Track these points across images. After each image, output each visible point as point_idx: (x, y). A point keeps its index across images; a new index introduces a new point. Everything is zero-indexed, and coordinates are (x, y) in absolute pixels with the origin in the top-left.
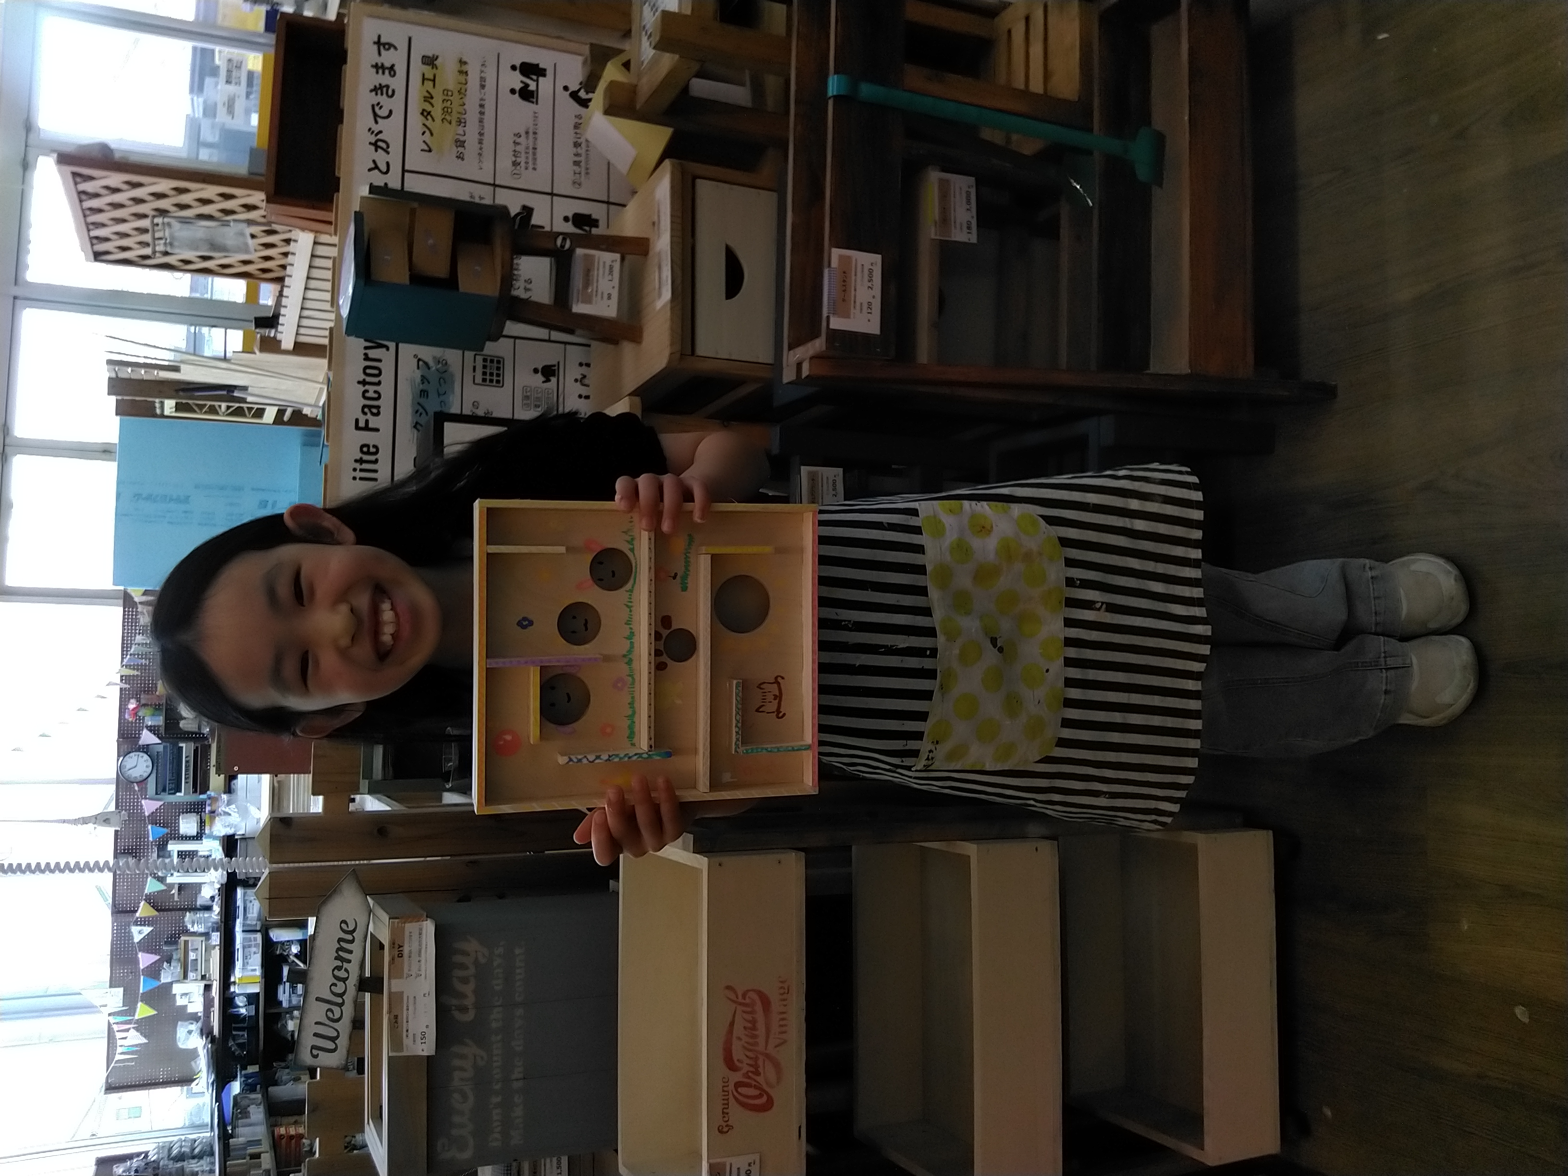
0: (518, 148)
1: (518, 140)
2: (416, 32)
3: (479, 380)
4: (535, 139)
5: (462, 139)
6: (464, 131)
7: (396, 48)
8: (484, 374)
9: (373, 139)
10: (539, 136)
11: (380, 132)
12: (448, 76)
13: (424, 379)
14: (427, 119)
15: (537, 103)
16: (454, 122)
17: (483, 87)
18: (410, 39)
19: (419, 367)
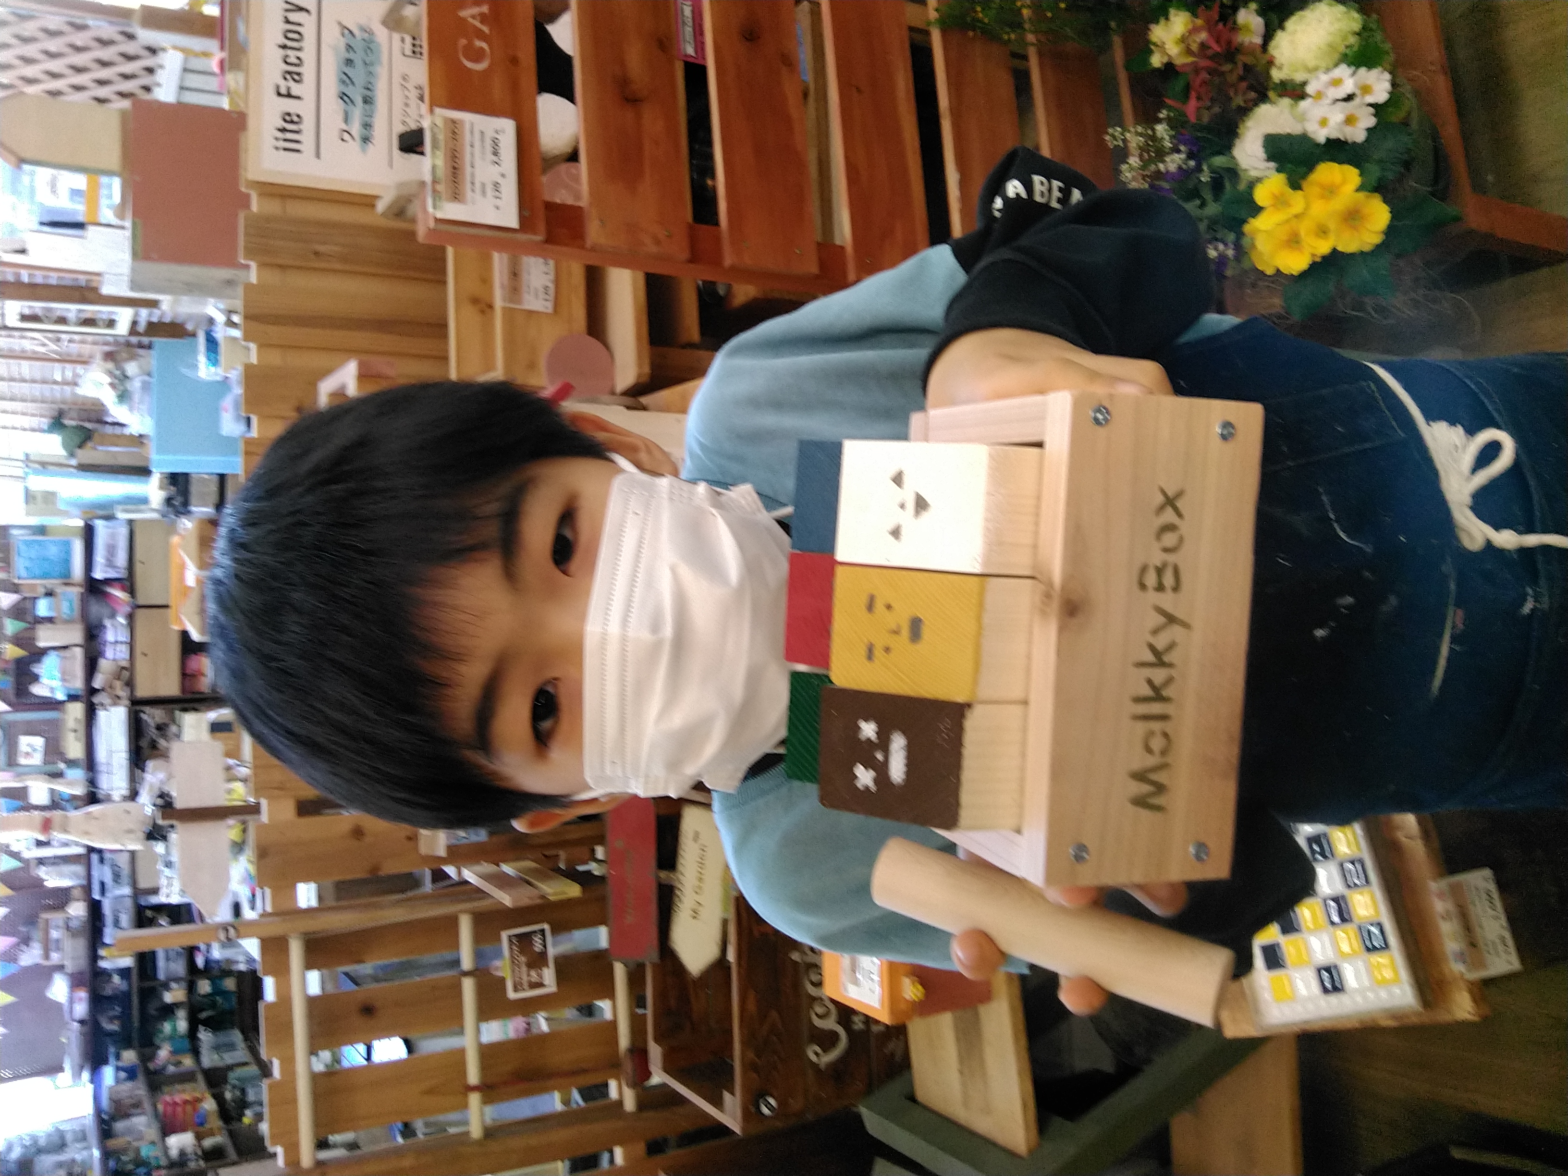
8: (413, 45)
13: (349, 47)
19: (343, 35)
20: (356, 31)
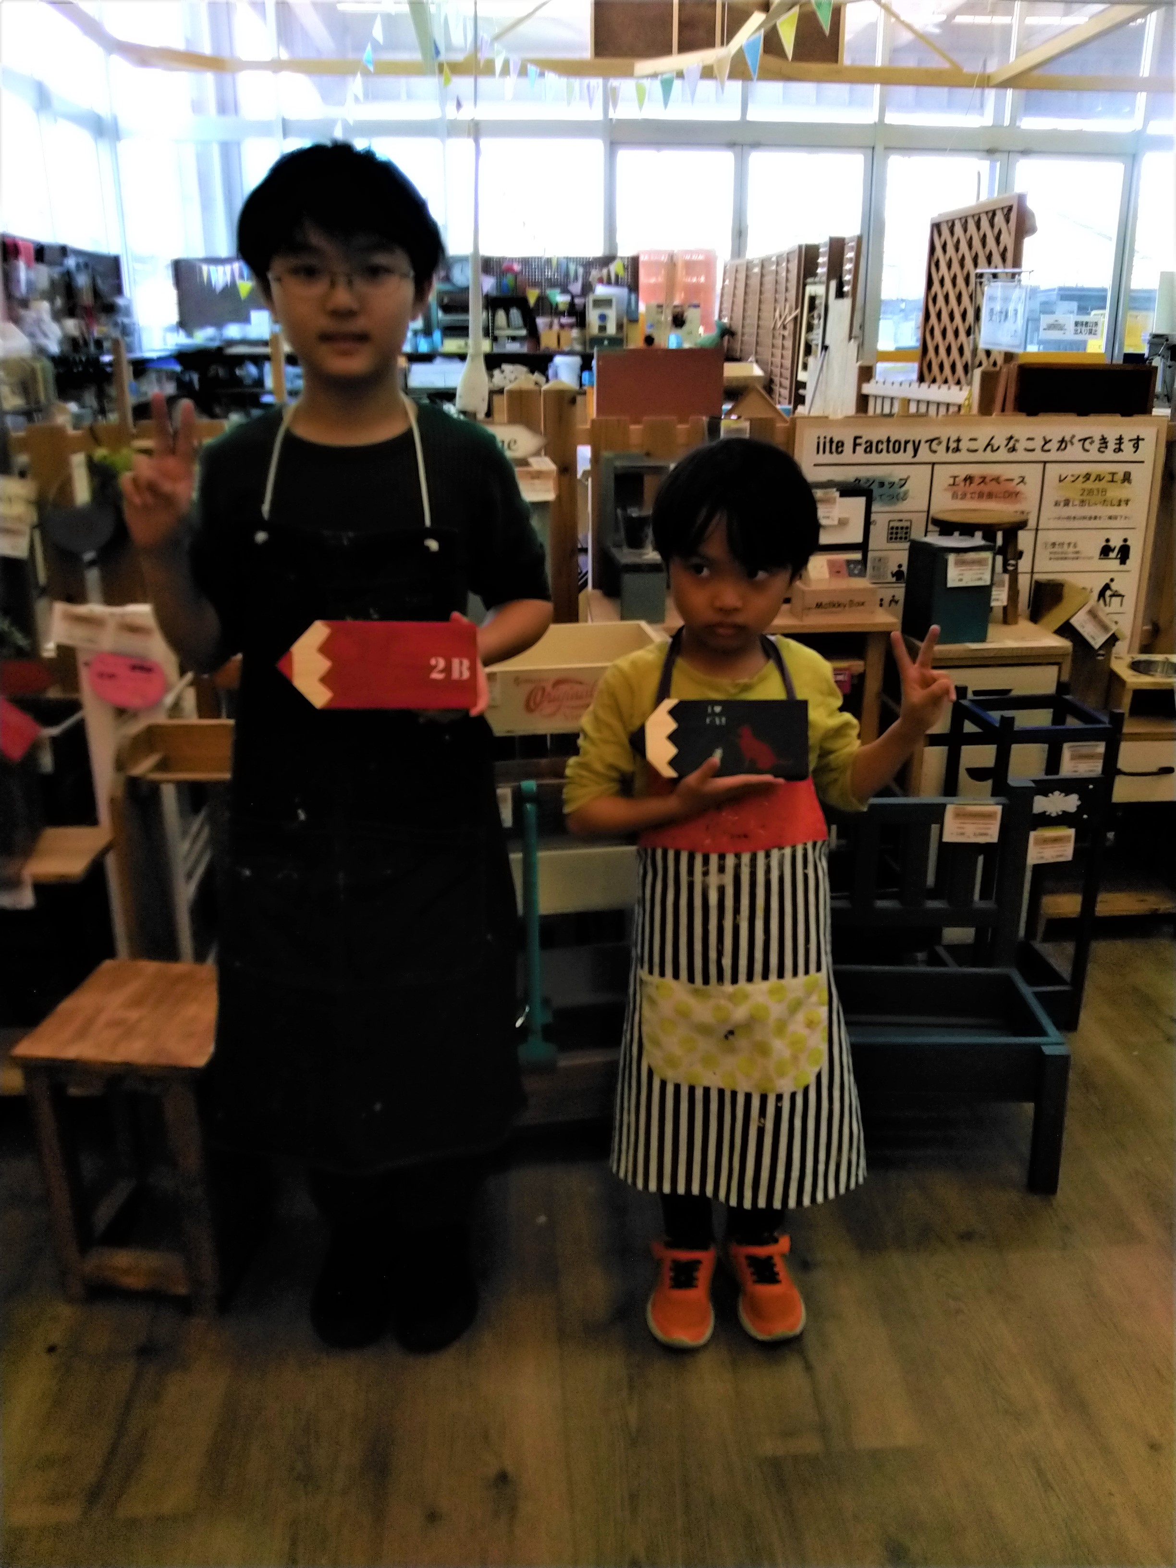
0: (1066, 546)
1: (1072, 545)
2: (1149, 465)
3: (892, 524)
4: (1073, 559)
5: (1071, 504)
6: (1076, 505)
7: (1135, 452)
8: (897, 528)
9: (1067, 438)
10: (1075, 561)
11: (1072, 444)
12: (1116, 492)
13: (892, 484)
14: (1084, 477)
15: (1100, 559)
16: (1082, 498)
17: (1110, 518)
18: (1143, 462)
19: (901, 480)
20: (904, 489)
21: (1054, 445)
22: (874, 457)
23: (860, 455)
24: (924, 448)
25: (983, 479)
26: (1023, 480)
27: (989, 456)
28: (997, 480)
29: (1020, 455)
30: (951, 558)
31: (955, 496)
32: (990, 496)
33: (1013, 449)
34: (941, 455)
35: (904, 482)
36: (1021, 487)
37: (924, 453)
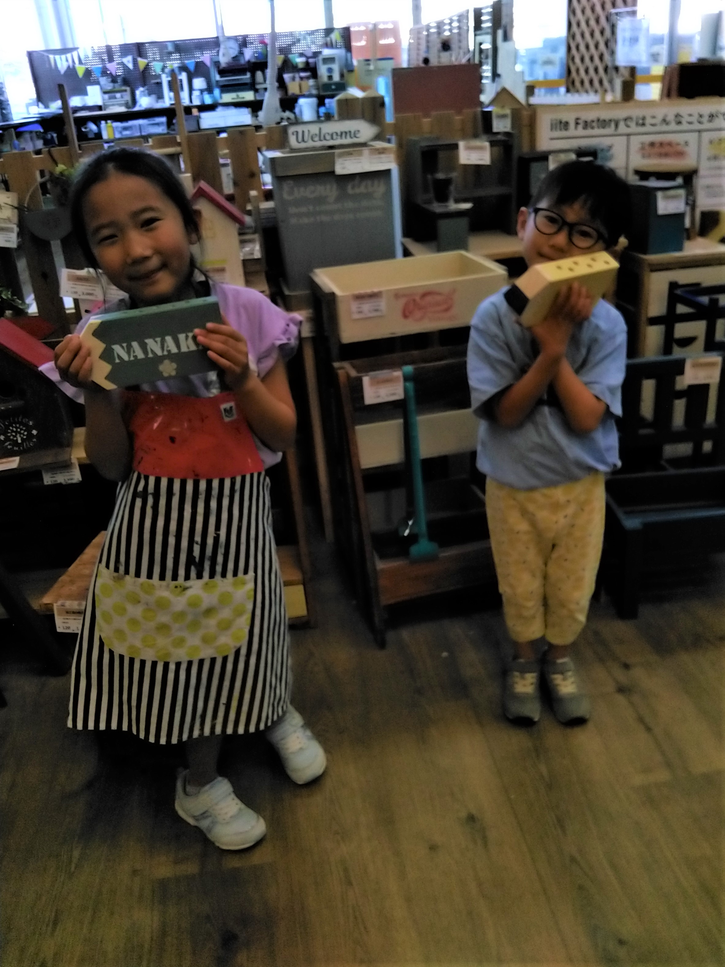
5: (718, 159)
6: (721, 159)
9: (714, 113)
10: (721, 198)
11: (717, 117)
13: (602, 151)
19: (608, 147)
20: (610, 152)
21: (705, 119)
22: (589, 132)
23: (580, 131)
24: (622, 125)
25: (661, 144)
26: (686, 143)
27: (665, 128)
28: (670, 144)
29: (685, 126)
30: (660, 195)
31: (644, 156)
32: (666, 155)
33: (679, 123)
34: (634, 128)
35: (610, 147)
36: (686, 149)
37: (622, 128)
